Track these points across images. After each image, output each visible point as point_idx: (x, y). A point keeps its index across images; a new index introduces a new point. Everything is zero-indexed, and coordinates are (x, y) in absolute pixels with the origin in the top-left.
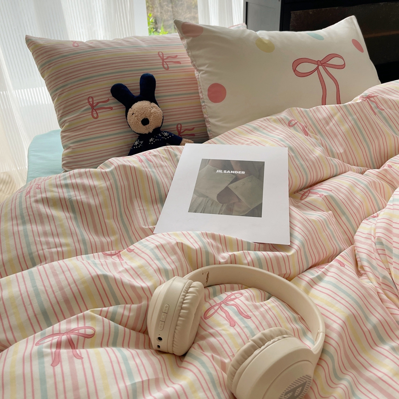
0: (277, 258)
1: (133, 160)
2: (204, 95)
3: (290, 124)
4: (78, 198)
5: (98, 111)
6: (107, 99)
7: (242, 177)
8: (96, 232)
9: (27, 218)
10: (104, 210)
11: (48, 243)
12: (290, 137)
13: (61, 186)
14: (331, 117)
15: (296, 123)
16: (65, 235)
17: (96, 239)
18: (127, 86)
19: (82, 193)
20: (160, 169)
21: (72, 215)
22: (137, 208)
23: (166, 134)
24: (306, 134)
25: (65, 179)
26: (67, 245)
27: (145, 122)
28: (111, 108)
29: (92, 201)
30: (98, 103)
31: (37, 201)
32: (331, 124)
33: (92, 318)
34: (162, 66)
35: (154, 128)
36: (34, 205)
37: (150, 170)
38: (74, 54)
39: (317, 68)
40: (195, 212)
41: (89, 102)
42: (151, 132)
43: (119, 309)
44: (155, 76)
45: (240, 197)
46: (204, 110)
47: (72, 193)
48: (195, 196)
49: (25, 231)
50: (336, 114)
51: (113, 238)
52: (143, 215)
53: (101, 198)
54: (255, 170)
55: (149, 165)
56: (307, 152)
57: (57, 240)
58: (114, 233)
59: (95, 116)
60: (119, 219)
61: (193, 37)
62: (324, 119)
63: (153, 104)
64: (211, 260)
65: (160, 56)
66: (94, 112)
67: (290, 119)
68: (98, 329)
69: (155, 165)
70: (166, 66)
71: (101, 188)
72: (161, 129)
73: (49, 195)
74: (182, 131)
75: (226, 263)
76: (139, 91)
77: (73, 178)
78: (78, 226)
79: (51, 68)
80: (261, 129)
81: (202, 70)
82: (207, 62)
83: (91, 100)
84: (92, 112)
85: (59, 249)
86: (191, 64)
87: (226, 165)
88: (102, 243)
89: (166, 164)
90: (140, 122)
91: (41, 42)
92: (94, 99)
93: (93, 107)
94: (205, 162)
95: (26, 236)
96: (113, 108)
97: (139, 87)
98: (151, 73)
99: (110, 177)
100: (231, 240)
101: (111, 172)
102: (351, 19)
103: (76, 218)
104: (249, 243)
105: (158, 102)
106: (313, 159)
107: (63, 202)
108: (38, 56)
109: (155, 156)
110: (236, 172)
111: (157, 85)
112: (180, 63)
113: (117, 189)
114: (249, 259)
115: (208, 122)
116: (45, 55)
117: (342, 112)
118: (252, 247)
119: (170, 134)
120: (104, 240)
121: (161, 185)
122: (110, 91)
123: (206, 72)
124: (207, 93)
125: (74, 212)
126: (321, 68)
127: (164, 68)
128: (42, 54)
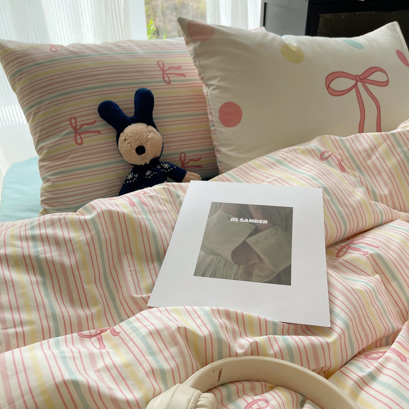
0: (313, 346)
1: (122, 204)
2: (214, 117)
3: (322, 157)
4: (48, 255)
5: (82, 136)
6: (93, 120)
7: (265, 227)
8: (72, 302)
10: (82, 272)
11: (3, 321)
12: (324, 175)
13: (27, 239)
14: (374, 148)
15: (330, 156)
16: (28, 308)
17: (72, 312)
18: (118, 104)
19: (54, 248)
20: (158, 215)
21: (39, 279)
22: (127, 269)
23: (166, 166)
24: (343, 170)
25: (32, 228)
26: (30, 323)
27: (140, 150)
28: (99, 132)
29: (66, 260)
30: (82, 125)
32: (374, 158)
34: (162, 79)
35: (151, 158)
37: (144, 217)
38: (51, 61)
39: (355, 85)
40: (203, 275)
41: (71, 124)
42: (148, 163)
44: (153, 92)
45: (262, 256)
46: (213, 136)
47: (40, 249)
48: (203, 253)
50: (380, 145)
51: (94, 310)
52: (135, 278)
53: (78, 255)
54: (281, 219)
55: (143, 210)
56: (346, 194)
57: (16, 316)
58: (96, 303)
59: (79, 141)
60: (103, 283)
61: (201, 40)
62: (366, 150)
63: (151, 128)
64: (225, 351)
65: (159, 66)
66: (78, 137)
67: (323, 150)
69: (151, 210)
70: (167, 79)
71: (79, 242)
72: (160, 159)
73: (10, 251)
74: (186, 161)
75: (245, 354)
76: (133, 111)
77: (42, 227)
78: (47, 295)
79: (23, 80)
80: (286, 163)
81: (212, 85)
82: (219, 74)
83: (73, 121)
84: (75, 136)
85: (19, 329)
86: (198, 77)
87: (243, 210)
88: (79, 318)
89: (166, 209)
90: (134, 151)
91: (11, 46)
92: (78, 120)
93: (77, 131)
94: (215, 206)
96: (102, 132)
97: (133, 105)
98: (148, 88)
99: (91, 227)
100: (251, 319)
101: (93, 220)
102: (393, 25)
103: (44, 283)
105: (156, 125)
106: (354, 204)
107: (28, 261)
108: (8, 64)
109: (151, 197)
110: (256, 221)
111: (155, 103)
112: (185, 76)
113: (100, 243)
114: (276, 348)
115: (219, 151)
116: (15, 62)
117: (388, 142)
118: (279, 329)
119: (172, 166)
120: (81, 312)
121: (159, 239)
122: (97, 110)
123: (217, 88)
124: (217, 114)
125: (42, 274)
126: (359, 84)
127: (165, 81)
128: (12, 61)
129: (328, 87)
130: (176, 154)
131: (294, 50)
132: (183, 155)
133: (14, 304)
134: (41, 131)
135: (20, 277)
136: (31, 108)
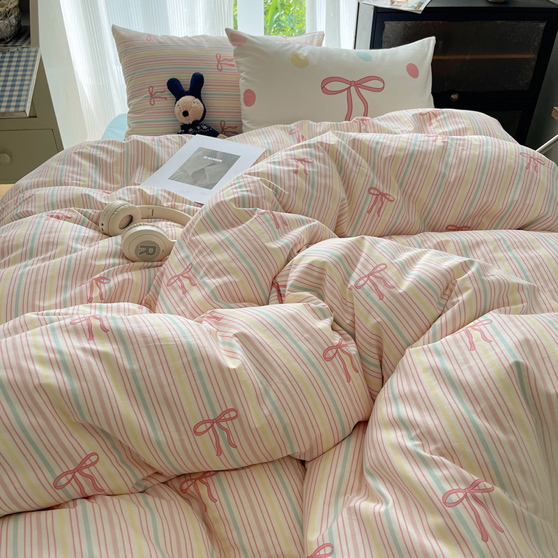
3: (291, 133)
4: (101, 156)
5: (155, 100)
6: (163, 90)
7: (219, 163)
8: (106, 180)
9: (66, 161)
10: (115, 167)
11: (72, 177)
13: (94, 147)
15: (296, 132)
16: (84, 176)
17: (104, 183)
18: (180, 81)
19: (105, 154)
20: (166, 148)
21: (94, 166)
22: (138, 170)
23: (205, 127)
25: (98, 143)
26: (84, 181)
27: (186, 114)
28: (166, 99)
29: (108, 160)
30: (156, 92)
31: (75, 153)
33: (73, 211)
34: (215, 67)
35: (193, 120)
36: (73, 155)
37: (157, 147)
39: (350, 88)
41: (149, 91)
42: (191, 123)
43: (90, 211)
45: (207, 175)
46: (241, 112)
47: (98, 153)
48: (179, 170)
49: (62, 168)
51: (115, 186)
53: (115, 159)
54: (230, 160)
55: (158, 144)
57: (79, 177)
58: (118, 183)
59: (152, 103)
60: (125, 175)
61: (238, 46)
63: (198, 100)
64: (158, 204)
65: (217, 58)
68: (74, 216)
69: (163, 145)
70: (220, 67)
71: (117, 153)
72: (200, 122)
73: (84, 150)
74: (225, 128)
75: (167, 207)
76: (189, 87)
78: (95, 173)
79: (126, 57)
82: (245, 69)
83: (151, 89)
84: (151, 99)
85: (78, 182)
87: (213, 154)
88: (107, 186)
89: (173, 147)
90: (182, 114)
91: (123, 33)
92: (154, 89)
93: (152, 96)
94: (200, 149)
95: (62, 171)
96: (168, 99)
97: (190, 83)
99: (126, 146)
100: (180, 197)
101: (127, 144)
102: (430, 40)
103: (96, 169)
104: (190, 202)
105: (202, 98)
108: (120, 44)
109: (167, 139)
110: (216, 160)
111: (204, 83)
112: (234, 67)
116: (123, 44)
119: (209, 128)
120: (109, 185)
122: (166, 84)
123: (245, 78)
124: (243, 97)
125: (96, 165)
126: (353, 89)
127: (218, 69)
128: (122, 43)
129: (323, 87)
130: (219, 121)
131: (302, 58)
132: (223, 123)
133: (79, 173)
134: (131, 93)
135: (85, 163)
136: (128, 76)
